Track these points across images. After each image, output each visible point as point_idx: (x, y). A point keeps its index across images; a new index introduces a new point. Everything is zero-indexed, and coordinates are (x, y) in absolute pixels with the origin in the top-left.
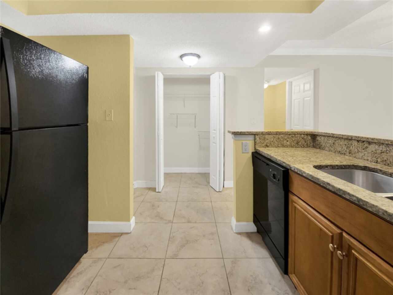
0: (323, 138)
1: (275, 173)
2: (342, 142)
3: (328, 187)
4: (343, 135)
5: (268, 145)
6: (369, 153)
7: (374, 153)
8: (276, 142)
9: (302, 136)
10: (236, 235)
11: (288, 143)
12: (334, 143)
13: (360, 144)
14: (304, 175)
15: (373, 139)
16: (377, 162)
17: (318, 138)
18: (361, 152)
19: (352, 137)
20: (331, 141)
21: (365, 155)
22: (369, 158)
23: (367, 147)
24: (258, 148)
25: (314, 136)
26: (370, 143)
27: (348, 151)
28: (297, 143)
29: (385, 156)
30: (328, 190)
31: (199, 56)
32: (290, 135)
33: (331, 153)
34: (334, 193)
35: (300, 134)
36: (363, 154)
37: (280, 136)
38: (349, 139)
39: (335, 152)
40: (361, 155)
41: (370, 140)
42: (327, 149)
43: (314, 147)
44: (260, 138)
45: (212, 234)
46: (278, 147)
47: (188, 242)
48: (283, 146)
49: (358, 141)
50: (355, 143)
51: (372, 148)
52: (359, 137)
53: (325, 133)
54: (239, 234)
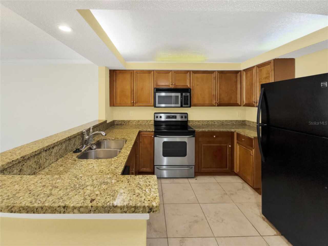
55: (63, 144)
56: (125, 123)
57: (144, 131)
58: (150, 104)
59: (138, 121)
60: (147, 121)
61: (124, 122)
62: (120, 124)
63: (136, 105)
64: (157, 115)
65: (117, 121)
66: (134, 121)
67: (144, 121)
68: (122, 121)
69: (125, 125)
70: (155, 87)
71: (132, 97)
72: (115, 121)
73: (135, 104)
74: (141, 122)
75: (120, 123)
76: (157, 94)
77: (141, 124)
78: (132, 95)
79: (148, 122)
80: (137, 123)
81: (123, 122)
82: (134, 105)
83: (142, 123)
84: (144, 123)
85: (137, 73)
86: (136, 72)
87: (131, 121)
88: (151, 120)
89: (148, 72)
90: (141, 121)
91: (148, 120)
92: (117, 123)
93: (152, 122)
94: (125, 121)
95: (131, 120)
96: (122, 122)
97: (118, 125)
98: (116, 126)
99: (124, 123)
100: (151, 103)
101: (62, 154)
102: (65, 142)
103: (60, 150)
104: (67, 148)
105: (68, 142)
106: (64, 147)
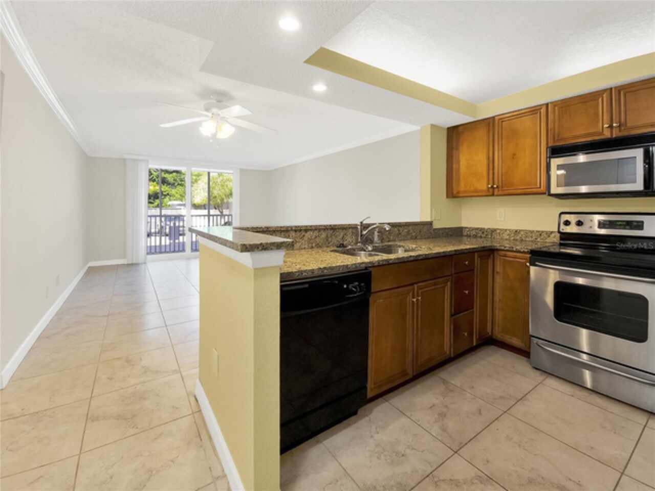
4: (281, 227)
6: (305, 241)
7: (310, 240)
13: (298, 234)
18: (299, 242)
21: (302, 244)
22: (306, 246)
23: (304, 236)
29: (318, 240)
36: (300, 244)
49: (296, 231)
51: (308, 235)
52: (299, 227)
55: (322, 231)
56: (486, 233)
57: (505, 249)
58: (537, 188)
59: (516, 231)
60: (541, 233)
61: (483, 231)
62: (474, 235)
63: (500, 193)
64: (565, 219)
65: (467, 230)
66: (506, 230)
67: (532, 232)
68: (477, 229)
69: (485, 237)
70: (550, 145)
71: (491, 176)
72: (464, 229)
73: (496, 190)
74: (522, 235)
75: (474, 233)
76: (553, 160)
77: (524, 239)
78: (491, 172)
79: (544, 235)
80: (514, 236)
81: (480, 231)
82: (496, 193)
83: (526, 237)
84: (532, 237)
85: (503, 121)
86: (499, 119)
87: (498, 231)
88: (552, 232)
89: (529, 112)
90: (522, 233)
91: (543, 232)
92: (468, 233)
93: (555, 237)
94: (484, 229)
95: (498, 229)
96: (477, 231)
97: (470, 236)
98: (465, 238)
99: (483, 233)
100: (539, 186)
101: (320, 244)
102: (324, 230)
103: (316, 237)
104: (330, 239)
105: (331, 232)
106: (324, 235)
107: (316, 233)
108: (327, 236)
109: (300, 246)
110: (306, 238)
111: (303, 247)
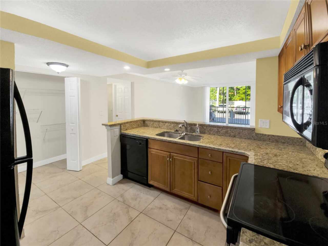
0: (148, 122)
1: (141, 142)
2: (157, 123)
3: (166, 141)
5: (127, 129)
7: (167, 126)
8: (130, 127)
9: (140, 122)
10: (113, 186)
11: (135, 126)
12: (153, 124)
13: (163, 123)
14: (156, 139)
15: (167, 121)
16: (168, 129)
17: (146, 122)
19: (160, 121)
20: (152, 123)
23: (165, 124)
24: (122, 132)
25: (144, 121)
26: (166, 123)
27: (159, 126)
28: (138, 126)
29: (170, 127)
30: (166, 142)
31: (67, 66)
32: (136, 122)
33: (152, 128)
34: (168, 142)
35: (139, 121)
37: (132, 124)
38: (159, 122)
39: (154, 127)
40: (163, 127)
41: (166, 122)
42: (150, 126)
43: (144, 126)
44: (123, 126)
45: (99, 194)
46: (131, 129)
47: (87, 207)
48: (133, 128)
49: (162, 122)
50: (161, 123)
51: (167, 124)
53: (149, 120)
54: (115, 184)
55: (172, 124)
101: (171, 128)
102: (173, 123)
103: (169, 126)
104: (175, 127)
105: (176, 124)
106: (173, 125)
107: (169, 124)
108: (174, 126)
109: (164, 128)
110: (165, 125)
111: (165, 128)
